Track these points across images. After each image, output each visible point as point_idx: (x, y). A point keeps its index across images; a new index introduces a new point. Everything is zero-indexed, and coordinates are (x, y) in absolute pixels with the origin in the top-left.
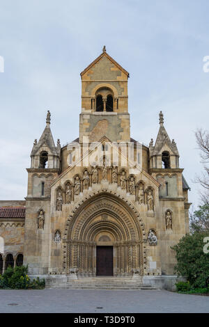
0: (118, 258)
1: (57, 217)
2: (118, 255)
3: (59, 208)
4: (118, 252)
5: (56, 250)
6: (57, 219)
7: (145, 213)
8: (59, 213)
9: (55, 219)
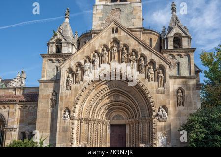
0: (130, 135)
1: (66, 96)
2: (130, 132)
3: (69, 88)
4: (130, 129)
5: (64, 128)
6: (66, 98)
7: (155, 90)
8: (69, 92)
9: (64, 98)
